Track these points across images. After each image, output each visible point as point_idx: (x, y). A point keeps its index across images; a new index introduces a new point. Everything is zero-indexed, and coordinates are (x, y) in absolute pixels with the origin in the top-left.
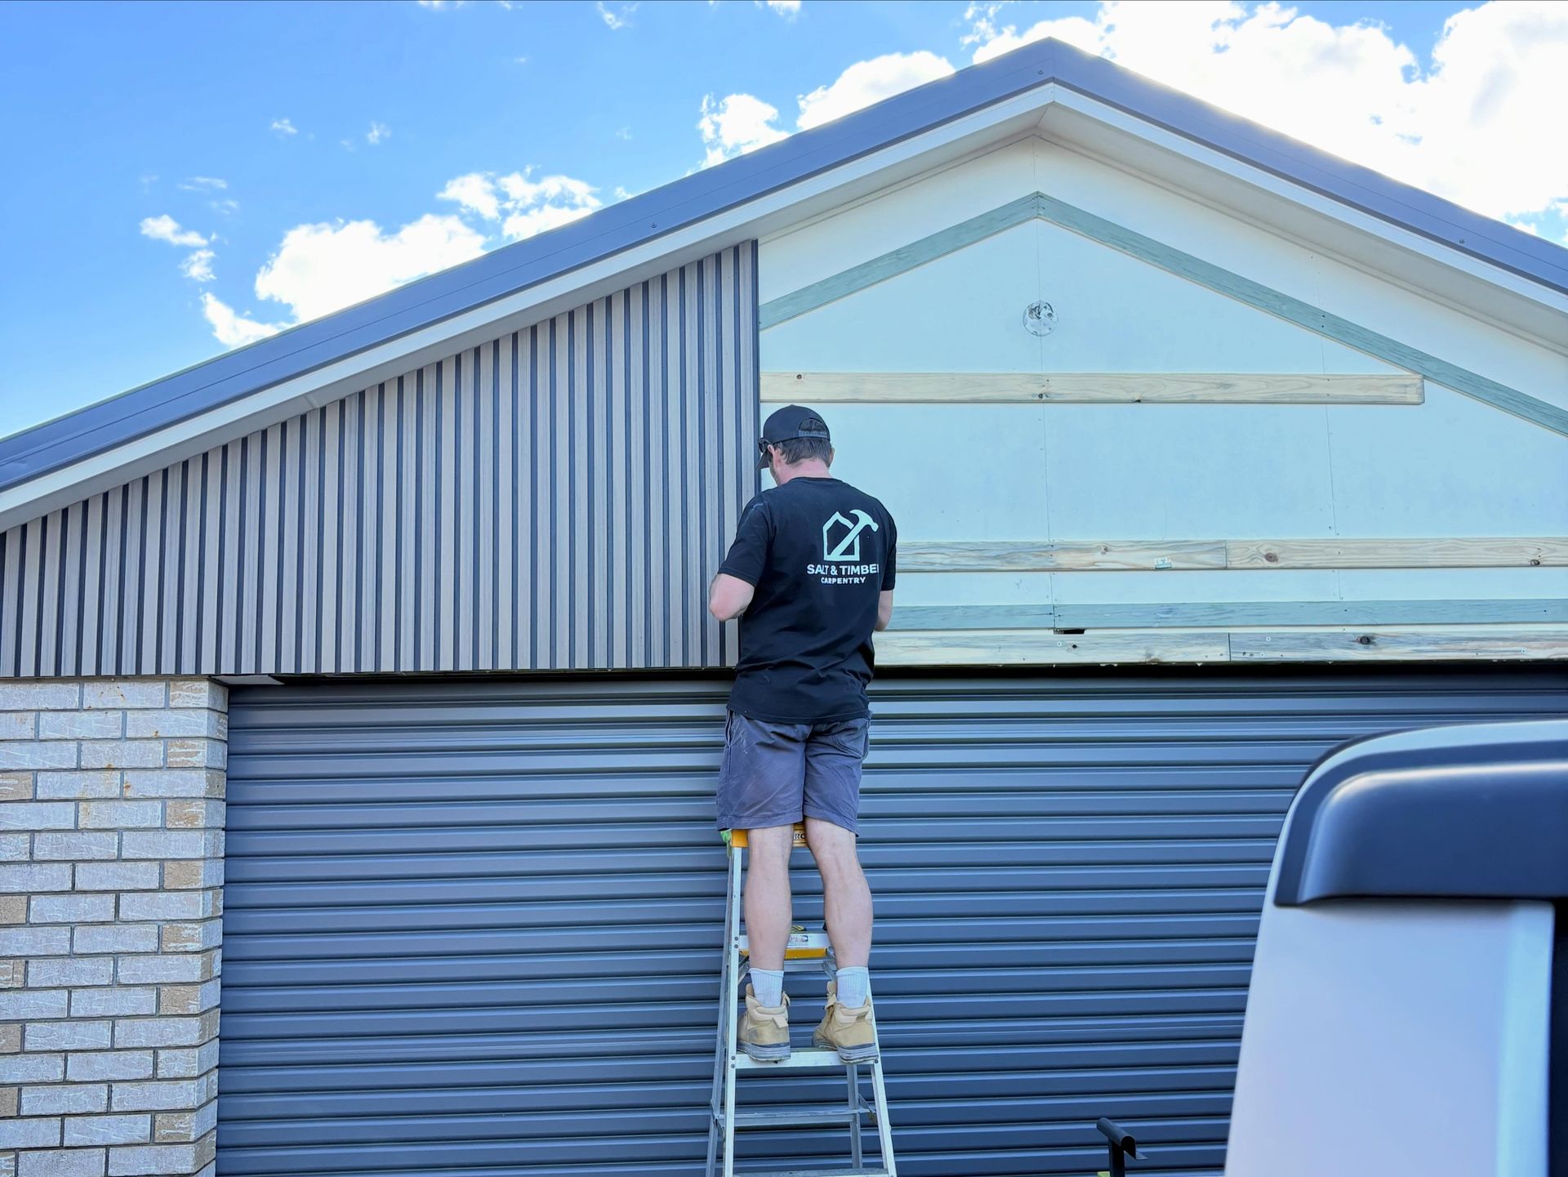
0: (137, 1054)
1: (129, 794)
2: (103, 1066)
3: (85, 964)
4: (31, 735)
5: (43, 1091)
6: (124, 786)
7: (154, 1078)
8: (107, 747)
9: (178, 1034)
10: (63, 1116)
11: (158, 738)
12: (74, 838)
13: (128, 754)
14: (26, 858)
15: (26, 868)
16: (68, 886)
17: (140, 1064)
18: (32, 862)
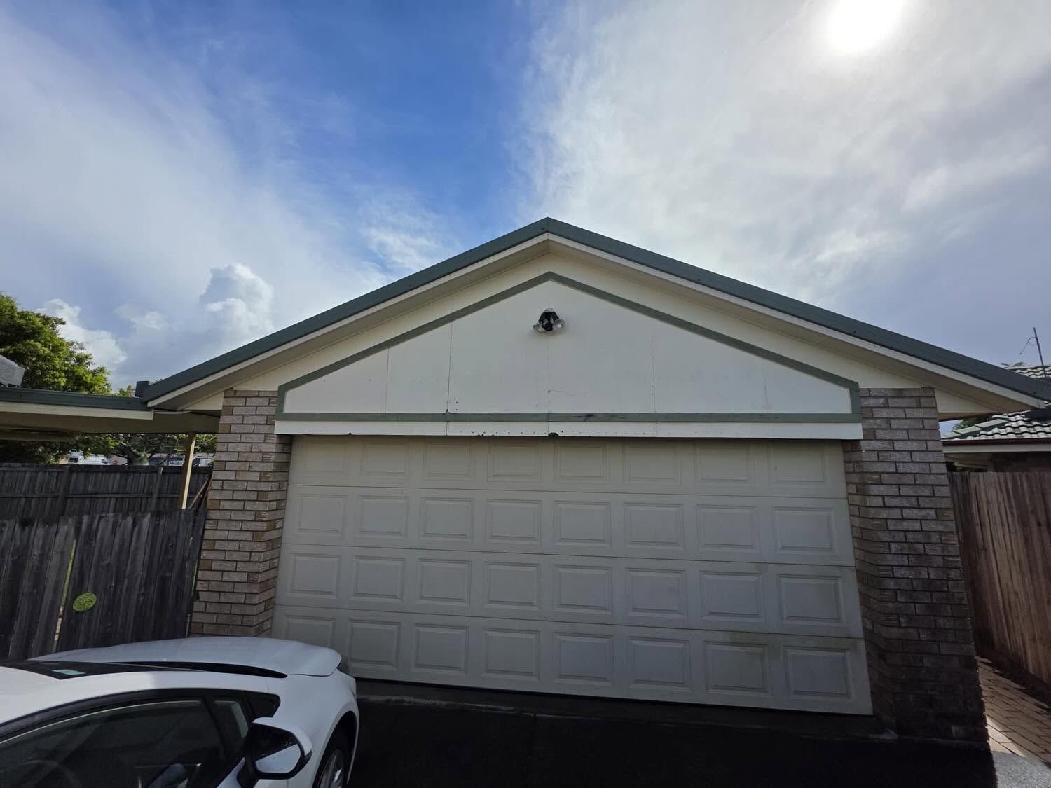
0: (245, 553)
1: (251, 469)
2: (236, 556)
3: (234, 523)
4: (226, 450)
5: (219, 563)
6: (250, 467)
7: (250, 561)
8: (245, 455)
9: (257, 547)
10: (223, 571)
11: (260, 452)
12: (235, 483)
13: (252, 457)
14: (220, 488)
15: (220, 492)
16: (231, 498)
17: (245, 557)
18: (222, 490)
